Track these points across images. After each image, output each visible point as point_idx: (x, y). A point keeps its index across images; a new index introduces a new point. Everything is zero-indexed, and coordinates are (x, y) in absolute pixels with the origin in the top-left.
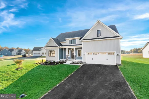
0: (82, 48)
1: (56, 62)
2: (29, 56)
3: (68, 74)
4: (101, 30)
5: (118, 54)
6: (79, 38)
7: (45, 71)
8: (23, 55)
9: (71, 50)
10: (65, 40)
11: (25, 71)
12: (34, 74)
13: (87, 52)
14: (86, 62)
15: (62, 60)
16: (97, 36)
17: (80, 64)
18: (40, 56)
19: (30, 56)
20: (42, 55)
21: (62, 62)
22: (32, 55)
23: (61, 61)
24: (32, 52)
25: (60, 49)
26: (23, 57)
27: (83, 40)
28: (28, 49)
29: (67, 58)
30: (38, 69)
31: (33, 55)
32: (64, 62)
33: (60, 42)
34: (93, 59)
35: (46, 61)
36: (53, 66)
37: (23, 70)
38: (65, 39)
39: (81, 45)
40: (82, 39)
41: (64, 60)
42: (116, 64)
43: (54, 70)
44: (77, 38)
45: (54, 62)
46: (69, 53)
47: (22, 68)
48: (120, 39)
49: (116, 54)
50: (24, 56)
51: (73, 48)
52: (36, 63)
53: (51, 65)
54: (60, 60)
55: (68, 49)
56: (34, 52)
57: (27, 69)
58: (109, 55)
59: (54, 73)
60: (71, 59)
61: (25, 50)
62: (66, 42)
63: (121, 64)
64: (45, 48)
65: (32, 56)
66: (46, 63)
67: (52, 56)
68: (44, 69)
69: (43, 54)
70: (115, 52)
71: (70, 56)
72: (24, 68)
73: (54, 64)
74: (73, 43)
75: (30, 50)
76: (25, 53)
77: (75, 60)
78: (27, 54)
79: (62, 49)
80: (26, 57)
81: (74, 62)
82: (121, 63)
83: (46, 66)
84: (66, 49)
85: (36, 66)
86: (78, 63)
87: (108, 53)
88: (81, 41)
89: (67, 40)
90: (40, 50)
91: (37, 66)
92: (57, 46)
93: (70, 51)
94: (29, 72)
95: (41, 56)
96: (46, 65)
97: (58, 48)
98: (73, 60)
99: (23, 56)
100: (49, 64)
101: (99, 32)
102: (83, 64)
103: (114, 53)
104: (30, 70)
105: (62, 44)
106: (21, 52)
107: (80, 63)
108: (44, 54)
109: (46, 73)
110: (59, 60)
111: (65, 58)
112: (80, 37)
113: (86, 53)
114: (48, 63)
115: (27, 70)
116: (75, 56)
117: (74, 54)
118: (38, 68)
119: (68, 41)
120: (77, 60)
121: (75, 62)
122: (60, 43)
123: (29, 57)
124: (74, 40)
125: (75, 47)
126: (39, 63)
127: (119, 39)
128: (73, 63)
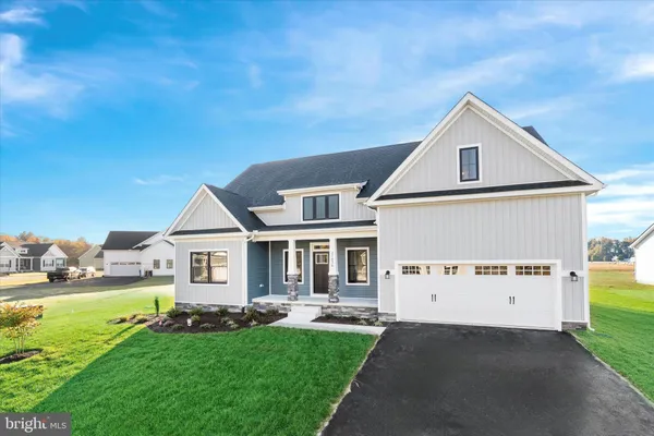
0: (375, 239)
1: (230, 310)
2: (84, 275)
3: (324, 394)
4: (479, 145)
5: (573, 274)
6: (357, 186)
7: (175, 372)
8: (53, 269)
9: (312, 250)
10: (281, 201)
11: (55, 372)
12: (109, 394)
13: (400, 262)
14: (397, 311)
15: (262, 300)
16: (461, 180)
17: (370, 323)
18: (143, 274)
19: (89, 276)
20: (151, 272)
21: (263, 311)
22: (97, 270)
23: (262, 307)
24: (100, 255)
25: (250, 244)
26: (52, 280)
27: (382, 198)
28: (81, 239)
29: (293, 293)
30: (133, 361)
31: (107, 272)
32: (276, 314)
33: (250, 209)
34: (434, 297)
35: (176, 304)
36: (218, 337)
37: (43, 367)
38: (280, 193)
39: (371, 223)
40: (377, 194)
41: (274, 300)
42: (563, 323)
43: (230, 366)
44: (344, 190)
45: (224, 312)
46: (299, 266)
47: (40, 350)
48: (583, 195)
49: (560, 272)
50: (58, 277)
51: (328, 240)
52: (123, 321)
53: (210, 335)
54: (254, 300)
55: (299, 243)
56: (110, 256)
57: (68, 358)
58: (524, 277)
59: (235, 388)
60: (312, 295)
61: (65, 247)
62: (284, 206)
63: (589, 325)
64: (172, 239)
65: (99, 274)
66: (178, 318)
67: (210, 280)
68: (172, 361)
69: (157, 264)
70: (559, 262)
71: (307, 280)
72: (51, 349)
73: (224, 327)
74: (322, 212)
75: (88, 247)
76: (61, 262)
77: (338, 301)
78: (72, 269)
79: (265, 244)
80: (69, 282)
81: (329, 311)
82: (587, 319)
83: (177, 336)
84: (287, 242)
85: (119, 341)
86: (353, 320)
87: (517, 268)
88: (371, 201)
89: (288, 196)
90: (141, 248)
91: (127, 335)
92: (238, 230)
93: (307, 256)
94: (78, 378)
95: (147, 278)
96: (179, 330)
97: (244, 236)
98: (326, 304)
99: (51, 276)
100: (196, 327)
101: (469, 158)
102: (384, 324)
103: (549, 268)
104: (83, 365)
105: (260, 216)
106: (43, 258)
107: (365, 315)
108: (163, 264)
109: (186, 386)
110: (250, 302)
111: (281, 290)
112: (361, 185)
113: (396, 267)
114: (189, 321)
115: (67, 362)
116: (337, 282)
117: (333, 271)
118: (133, 350)
119: (293, 204)
120: (348, 304)
121: (337, 315)
122: (252, 213)
123: (84, 284)
124: (327, 197)
125: (332, 235)
126: (140, 317)
127: (579, 194)
128: (328, 318)
